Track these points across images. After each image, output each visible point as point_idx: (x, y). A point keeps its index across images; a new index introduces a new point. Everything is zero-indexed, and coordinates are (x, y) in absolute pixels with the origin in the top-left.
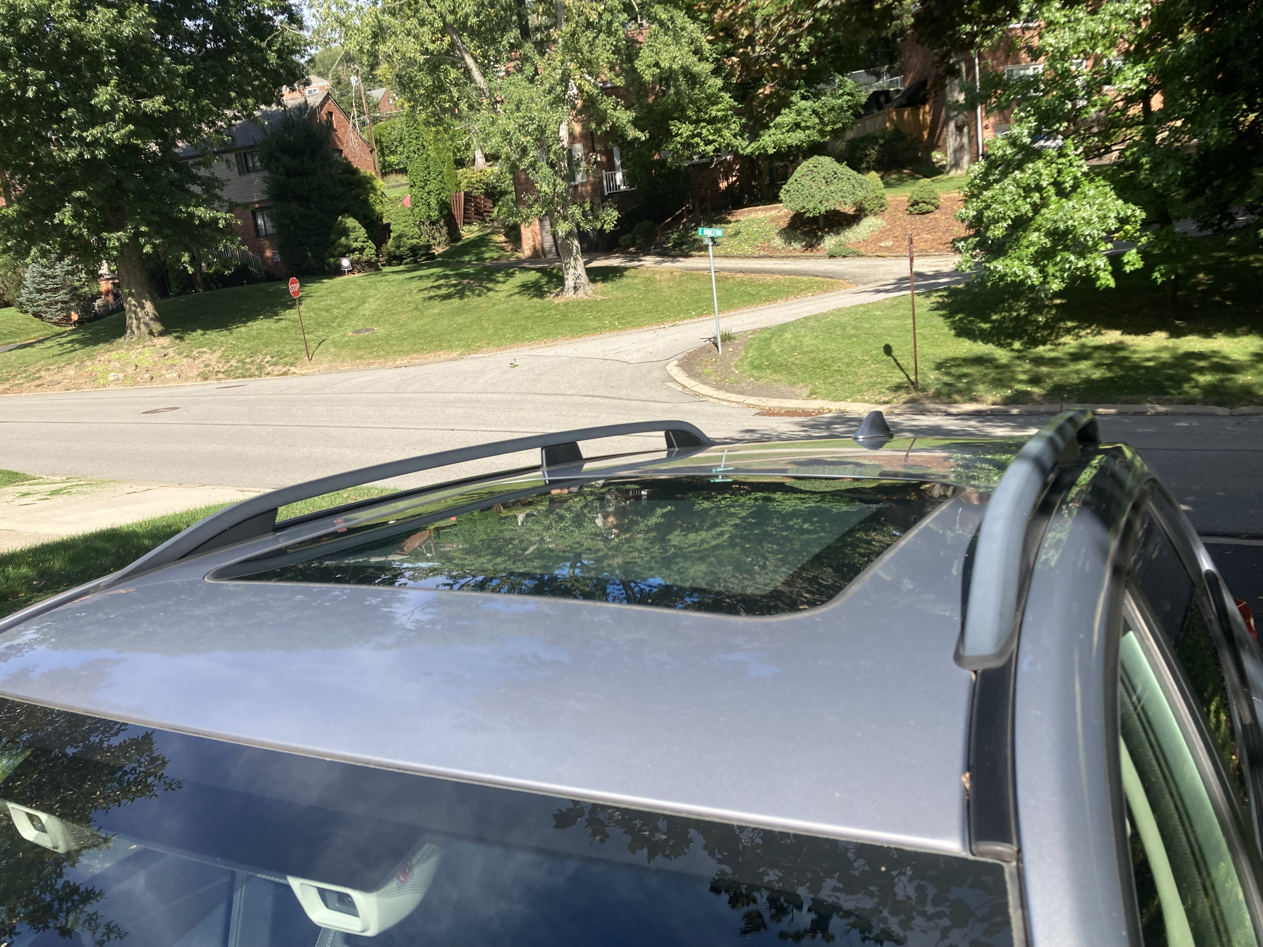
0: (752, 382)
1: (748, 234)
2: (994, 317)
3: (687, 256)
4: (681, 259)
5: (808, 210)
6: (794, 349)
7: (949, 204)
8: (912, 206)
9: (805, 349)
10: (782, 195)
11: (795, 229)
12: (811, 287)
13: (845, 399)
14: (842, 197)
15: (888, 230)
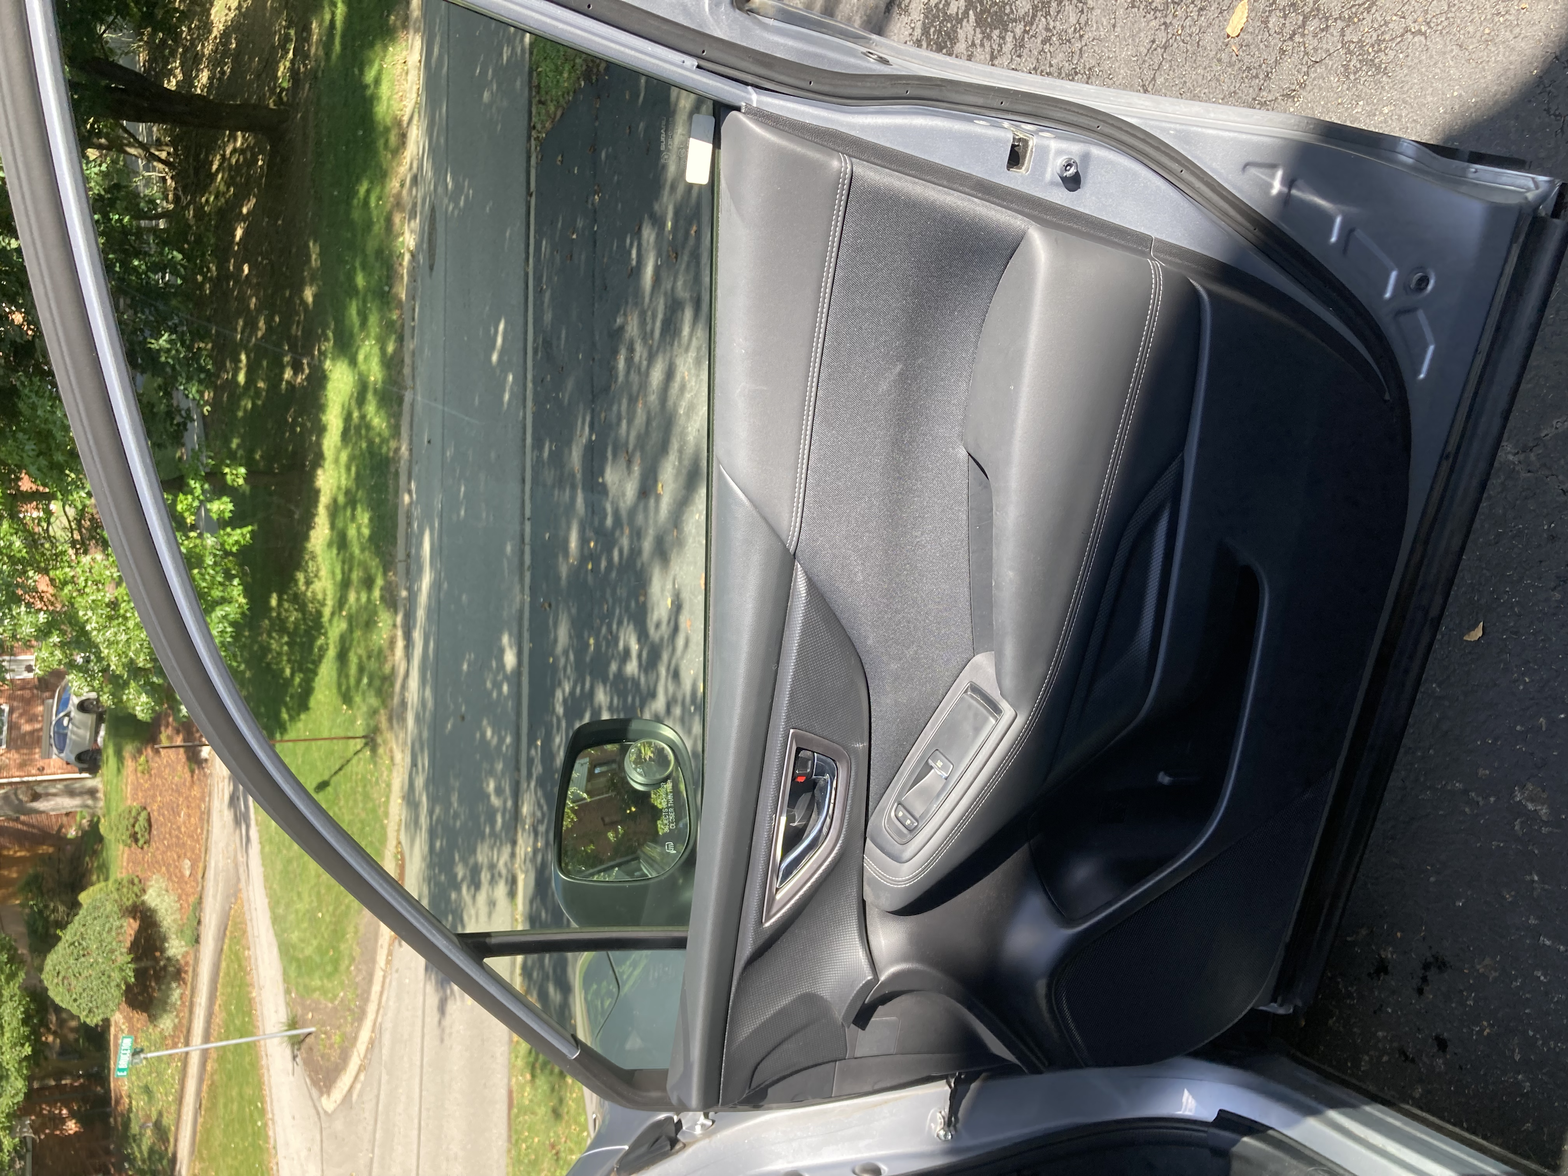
0: (356, 968)
1: (150, 1073)
2: (288, 672)
3: (173, 1161)
4: (177, 1168)
5: (124, 979)
6: (313, 920)
7: (140, 794)
8: (136, 841)
9: (315, 904)
10: (93, 1021)
11: (151, 999)
12: (236, 954)
13: (384, 828)
14: (110, 931)
15: (168, 870)
